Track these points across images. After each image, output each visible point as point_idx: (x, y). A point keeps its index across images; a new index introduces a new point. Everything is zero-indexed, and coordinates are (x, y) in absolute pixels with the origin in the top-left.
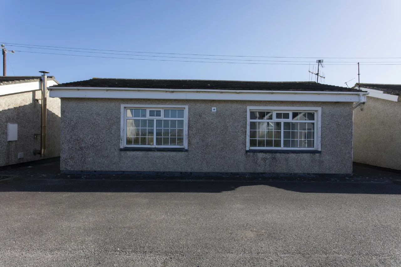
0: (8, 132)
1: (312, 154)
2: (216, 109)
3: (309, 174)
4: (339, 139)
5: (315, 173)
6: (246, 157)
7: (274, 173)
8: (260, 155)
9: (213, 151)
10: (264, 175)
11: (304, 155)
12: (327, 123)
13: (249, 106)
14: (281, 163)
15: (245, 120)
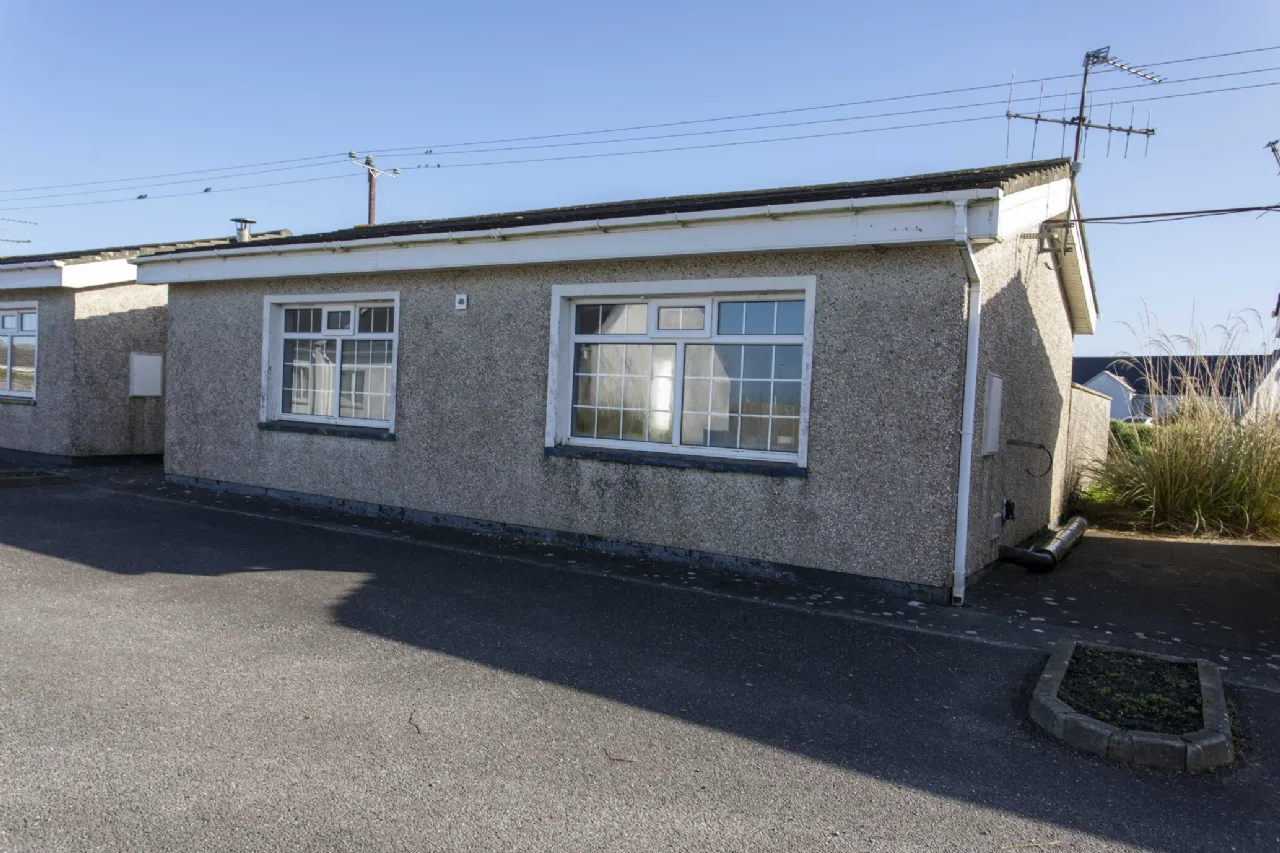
0: (131, 375)
1: (769, 479)
2: (465, 301)
3: (756, 563)
4: (890, 417)
5: (781, 560)
6: (547, 473)
7: (630, 544)
8: (589, 469)
9: (456, 444)
10: (599, 546)
11: (742, 480)
12: (838, 344)
13: (560, 283)
14: (657, 505)
15: (544, 337)
